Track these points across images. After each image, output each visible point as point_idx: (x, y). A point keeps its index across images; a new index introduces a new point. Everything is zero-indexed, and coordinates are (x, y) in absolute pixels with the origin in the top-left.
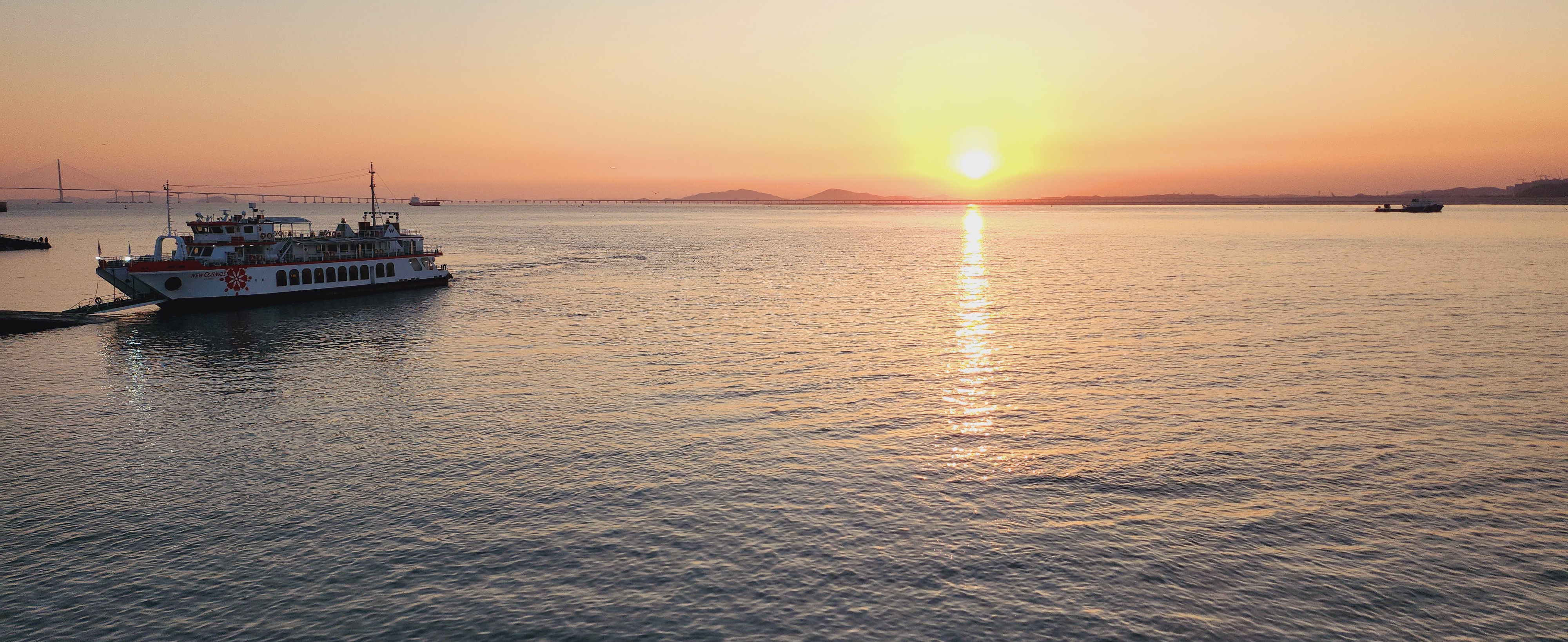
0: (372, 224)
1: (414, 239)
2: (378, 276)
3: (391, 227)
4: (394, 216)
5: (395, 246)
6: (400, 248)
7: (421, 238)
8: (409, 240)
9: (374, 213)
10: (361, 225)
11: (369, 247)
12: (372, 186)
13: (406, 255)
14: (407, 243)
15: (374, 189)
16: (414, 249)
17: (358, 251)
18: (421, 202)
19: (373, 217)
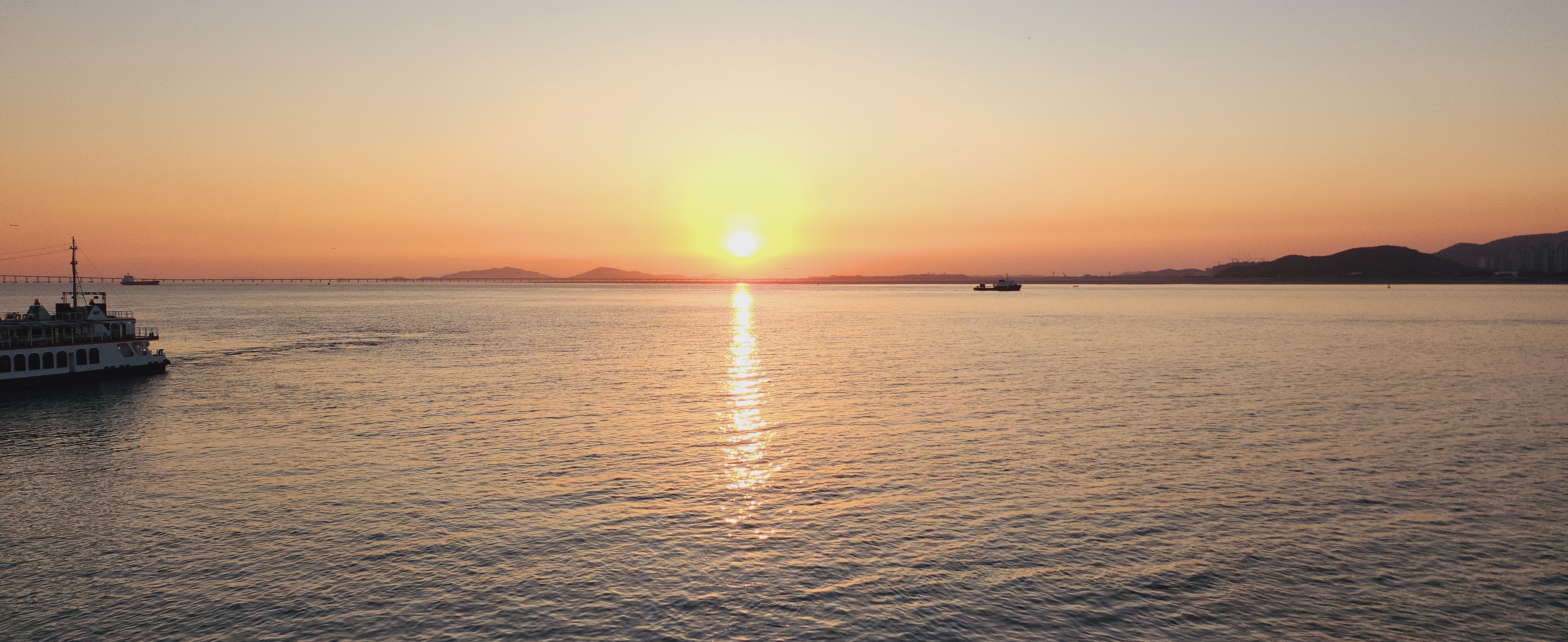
0: (72, 306)
1: (124, 322)
2: (78, 364)
3: (96, 308)
4: (100, 297)
5: (101, 330)
6: (107, 331)
7: (133, 321)
8: (118, 322)
9: (75, 293)
10: (58, 306)
11: (68, 330)
12: (74, 263)
13: (114, 338)
14: (115, 327)
15: (76, 266)
16: (124, 332)
17: (55, 336)
18: (135, 281)
19: (74, 298)
